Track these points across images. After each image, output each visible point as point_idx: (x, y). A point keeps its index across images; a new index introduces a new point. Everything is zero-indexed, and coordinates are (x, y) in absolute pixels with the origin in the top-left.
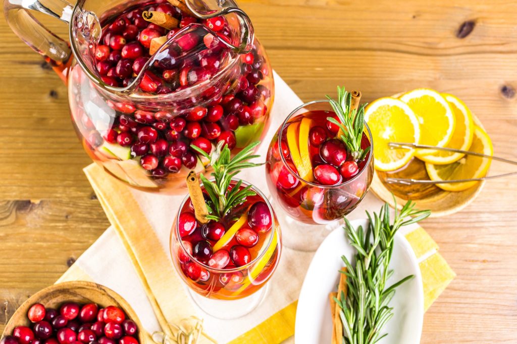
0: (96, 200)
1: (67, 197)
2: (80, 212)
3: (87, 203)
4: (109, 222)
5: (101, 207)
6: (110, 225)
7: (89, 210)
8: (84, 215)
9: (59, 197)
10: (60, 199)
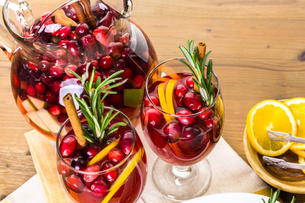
0: (30, 156)
1: (10, 153)
2: (17, 164)
3: (23, 158)
4: (36, 172)
5: (33, 161)
6: (36, 173)
7: (23, 162)
8: (20, 166)
9: (4, 153)
10: (5, 154)
